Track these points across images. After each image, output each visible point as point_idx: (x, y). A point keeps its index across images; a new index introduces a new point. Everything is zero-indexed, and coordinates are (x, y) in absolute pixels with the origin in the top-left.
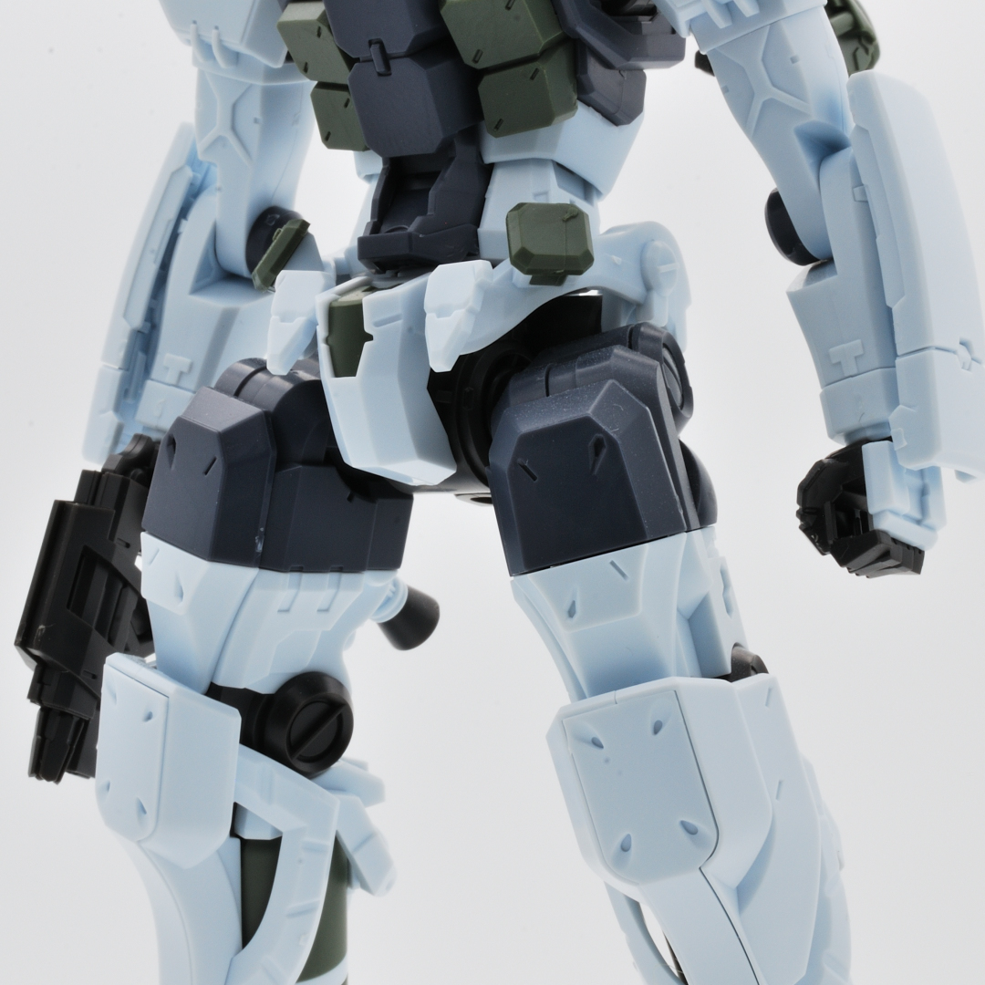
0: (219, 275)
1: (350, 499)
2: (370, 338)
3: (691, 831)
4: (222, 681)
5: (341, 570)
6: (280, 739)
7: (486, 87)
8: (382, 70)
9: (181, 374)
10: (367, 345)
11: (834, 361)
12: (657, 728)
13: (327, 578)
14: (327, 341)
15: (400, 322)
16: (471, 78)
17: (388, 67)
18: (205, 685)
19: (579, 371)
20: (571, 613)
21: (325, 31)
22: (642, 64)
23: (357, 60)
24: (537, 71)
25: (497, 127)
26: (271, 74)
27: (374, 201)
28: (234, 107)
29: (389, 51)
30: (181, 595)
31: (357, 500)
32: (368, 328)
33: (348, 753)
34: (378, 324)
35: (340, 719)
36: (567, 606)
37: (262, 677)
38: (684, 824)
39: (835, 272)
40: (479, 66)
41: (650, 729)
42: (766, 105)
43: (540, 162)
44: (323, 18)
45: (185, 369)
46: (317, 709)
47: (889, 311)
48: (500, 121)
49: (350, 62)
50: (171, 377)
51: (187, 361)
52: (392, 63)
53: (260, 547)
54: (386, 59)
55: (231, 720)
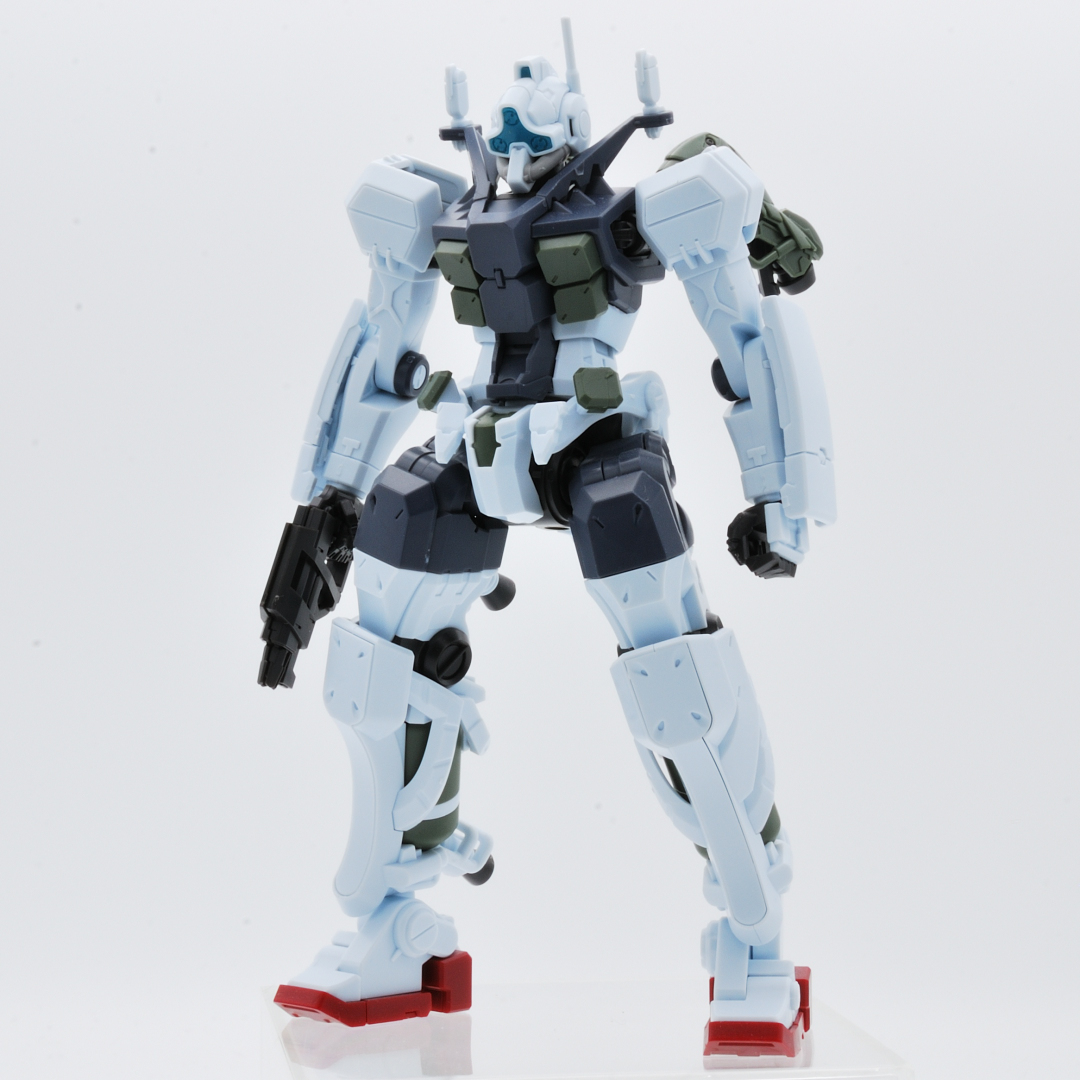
0: (376, 391)
1: (476, 531)
2: (499, 445)
3: (697, 718)
4: (402, 635)
5: (470, 571)
6: (432, 667)
7: (558, 296)
8: (501, 285)
9: (354, 449)
10: (498, 449)
11: (750, 457)
12: (677, 664)
13: (463, 576)
14: (473, 446)
15: (516, 436)
16: (550, 291)
17: (504, 283)
18: (392, 637)
19: (621, 464)
20: (625, 600)
21: (466, 261)
22: (642, 283)
23: (486, 279)
24: (588, 289)
25: (563, 319)
26: (419, 276)
27: (493, 363)
28: (394, 293)
29: (506, 275)
30: (381, 587)
31: (480, 531)
32: (498, 440)
33: (467, 674)
34: (503, 438)
35: (465, 654)
36: (623, 596)
37: (423, 632)
38: (692, 714)
39: (751, 407)
40: (555, 284)
41: (674, 665)
42: (715, 311)
43: (586, 339)
44: (467, 252)
45: (356, 447)
46: (452, 649)
47: (781, 431)
48: (565, 315)
49: (480, 279)
50: (347, 451)
51: (358, 442)
52: (507, 282)
53: (427, 561)
54: (504, 279)
55: (408, 657)
